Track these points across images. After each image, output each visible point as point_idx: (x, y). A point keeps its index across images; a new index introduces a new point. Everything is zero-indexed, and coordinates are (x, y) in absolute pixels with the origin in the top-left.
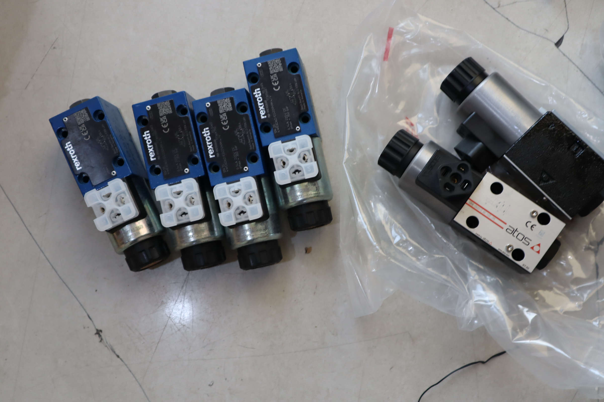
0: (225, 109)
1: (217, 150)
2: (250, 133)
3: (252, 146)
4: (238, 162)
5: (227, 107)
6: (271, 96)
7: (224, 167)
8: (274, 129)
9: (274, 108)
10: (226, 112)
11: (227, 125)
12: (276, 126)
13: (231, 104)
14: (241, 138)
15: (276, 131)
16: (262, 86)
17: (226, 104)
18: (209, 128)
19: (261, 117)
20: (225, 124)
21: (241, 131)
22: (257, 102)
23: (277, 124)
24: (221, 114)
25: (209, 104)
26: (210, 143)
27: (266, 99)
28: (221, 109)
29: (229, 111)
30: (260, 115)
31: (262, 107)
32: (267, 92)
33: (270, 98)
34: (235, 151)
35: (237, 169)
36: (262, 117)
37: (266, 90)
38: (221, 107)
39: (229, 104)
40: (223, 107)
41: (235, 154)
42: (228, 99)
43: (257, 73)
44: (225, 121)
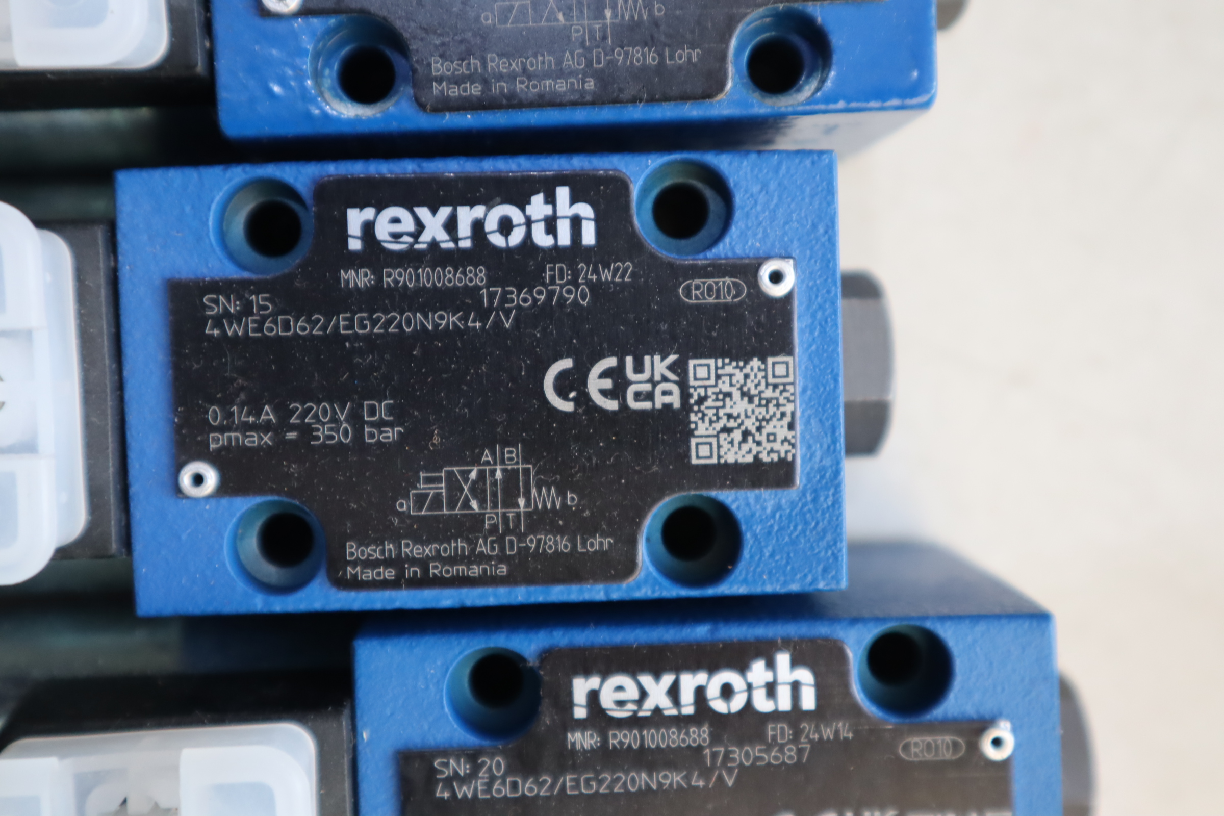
0: (709, 403)
1: (394, 277)
2: (476, 571)
3: (370, 564)
4: (267, 427)
5: (723, 422)
6: (730, 783)
7: (247, 310)
8: (473, 756)
9: (628, 792)
10: (686, 407)
11: (583, 399)
12: (492, 779)
13: (740, 460)
14: (454, 487)
15: (447, 772)
16: (828, 733)
17: (750, 425)
18: (589, 249)
19: (587, 673)
20: (596, 384)
21: (510, 502)
22: (712, 669)
23: (500, 790)
24: (679, 368)
25: (777, 291)
26: (464, 229)
27: (715, 738)
28: (718, 377)
29: (691, 433)
30: (605, 675)
31: (665, 703)
32: (772, 757)
33: (720, 778)
34: (356, 419)
35: (214, 415)
36: (581, 687)
37: (790, 755)
38: (739, 377)
39: (745, 447)
40: (728, 395)
41: (335, 420)
42: (783, 449)
43: (939, 712)
44: (618, 391)
